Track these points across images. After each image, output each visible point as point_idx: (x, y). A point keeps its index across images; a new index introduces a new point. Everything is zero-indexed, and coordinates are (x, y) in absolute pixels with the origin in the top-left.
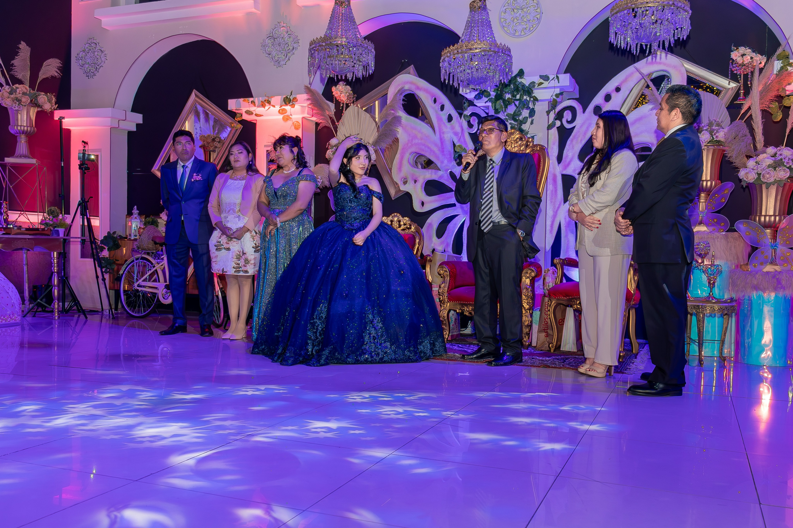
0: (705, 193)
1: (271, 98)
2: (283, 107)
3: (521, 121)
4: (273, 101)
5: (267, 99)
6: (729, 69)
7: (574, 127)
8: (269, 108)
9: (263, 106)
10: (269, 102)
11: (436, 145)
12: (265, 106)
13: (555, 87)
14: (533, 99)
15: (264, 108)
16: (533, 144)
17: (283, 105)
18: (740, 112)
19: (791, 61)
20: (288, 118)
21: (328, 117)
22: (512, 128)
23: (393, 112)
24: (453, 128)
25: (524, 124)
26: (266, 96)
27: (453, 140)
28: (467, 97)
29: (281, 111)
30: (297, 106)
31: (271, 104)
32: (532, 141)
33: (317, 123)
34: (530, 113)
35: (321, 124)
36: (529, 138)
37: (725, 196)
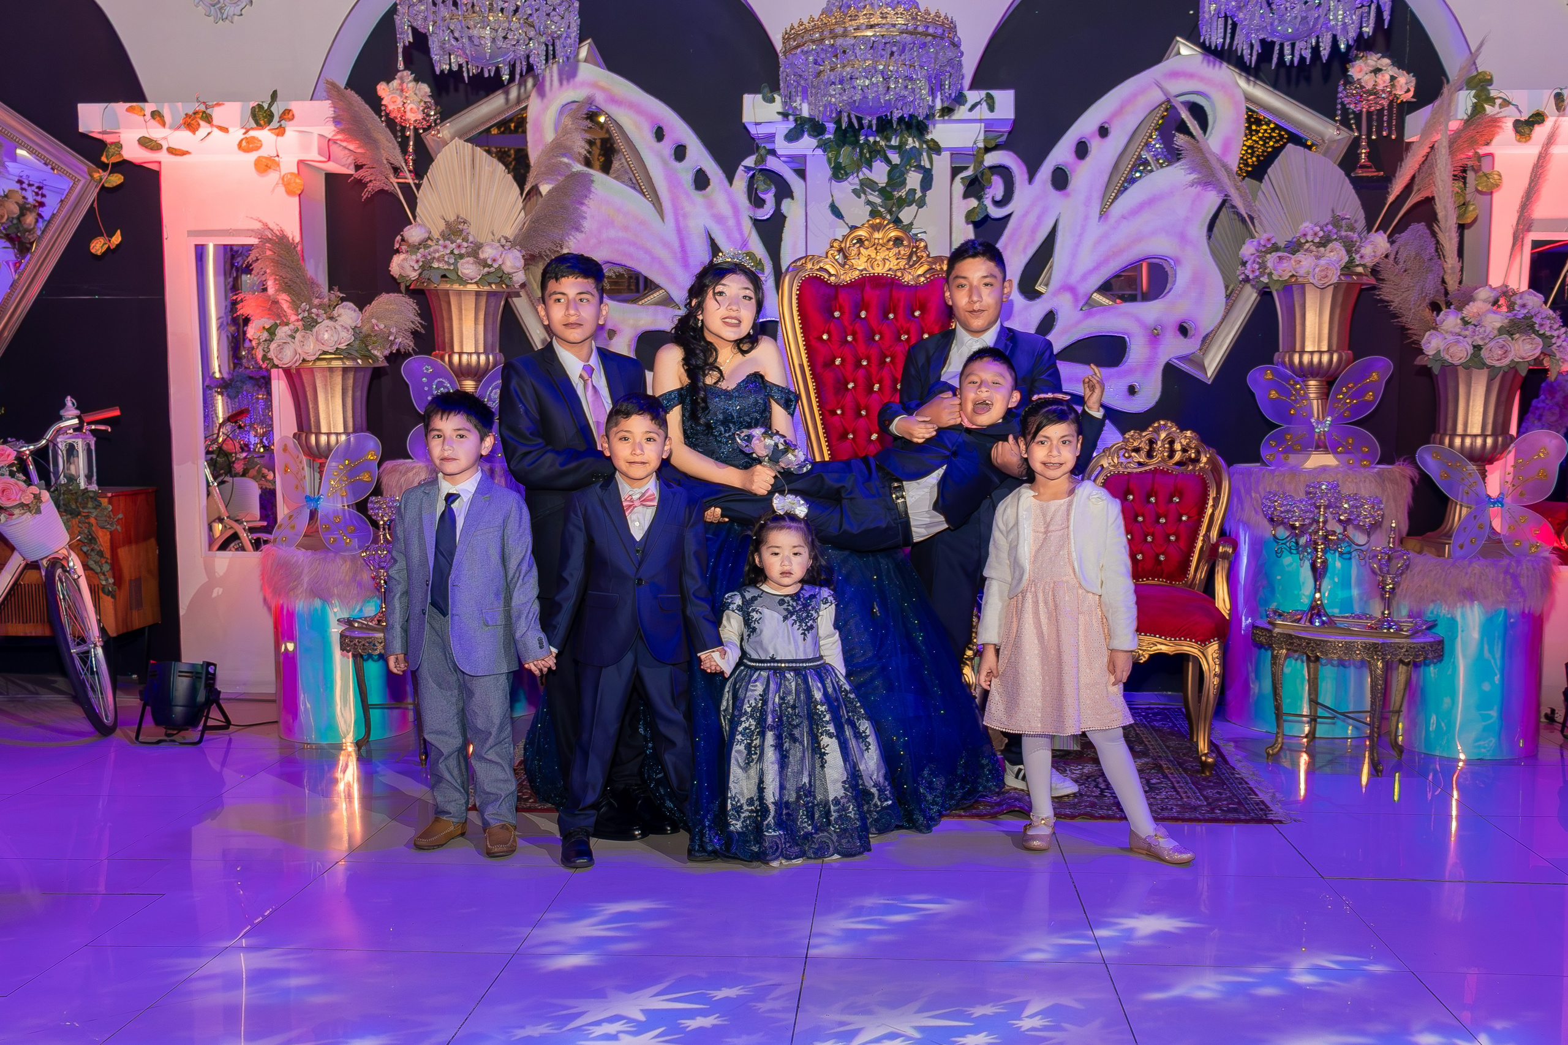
0: (1318, 378)
1: (213, 106)
2: (252, 133)
3: (900, 197)
4: (217, 114)
5: (202, 108)
6: (1337, 98)
7: (1010, 215)
8: (209, 134)
9: (193, 128)
10: (208, 119)
11: (666, 244)
12: (196, 129)
13: (980, 121)
14: (929, 148)
15: (195, 133)
16: (928, 256)
17: (252, 129)
18: (1386, 199)
19: (1493, 93)
20: (270, 163)
21: (388, 166)
22: (874, 213)
23: (565, 160)
24: (710, 205)
25: (909, 205)
26: (198, 100)
27: (713, 236)
28: (753, 130)
29: (244, 143)
30: (291, 131)
31: (215, 122)
32: (926, 247)
33: (360, 180)
34: (922, 181)
35: (370, 184)
36: (920, 240)
37: (1372, 386)
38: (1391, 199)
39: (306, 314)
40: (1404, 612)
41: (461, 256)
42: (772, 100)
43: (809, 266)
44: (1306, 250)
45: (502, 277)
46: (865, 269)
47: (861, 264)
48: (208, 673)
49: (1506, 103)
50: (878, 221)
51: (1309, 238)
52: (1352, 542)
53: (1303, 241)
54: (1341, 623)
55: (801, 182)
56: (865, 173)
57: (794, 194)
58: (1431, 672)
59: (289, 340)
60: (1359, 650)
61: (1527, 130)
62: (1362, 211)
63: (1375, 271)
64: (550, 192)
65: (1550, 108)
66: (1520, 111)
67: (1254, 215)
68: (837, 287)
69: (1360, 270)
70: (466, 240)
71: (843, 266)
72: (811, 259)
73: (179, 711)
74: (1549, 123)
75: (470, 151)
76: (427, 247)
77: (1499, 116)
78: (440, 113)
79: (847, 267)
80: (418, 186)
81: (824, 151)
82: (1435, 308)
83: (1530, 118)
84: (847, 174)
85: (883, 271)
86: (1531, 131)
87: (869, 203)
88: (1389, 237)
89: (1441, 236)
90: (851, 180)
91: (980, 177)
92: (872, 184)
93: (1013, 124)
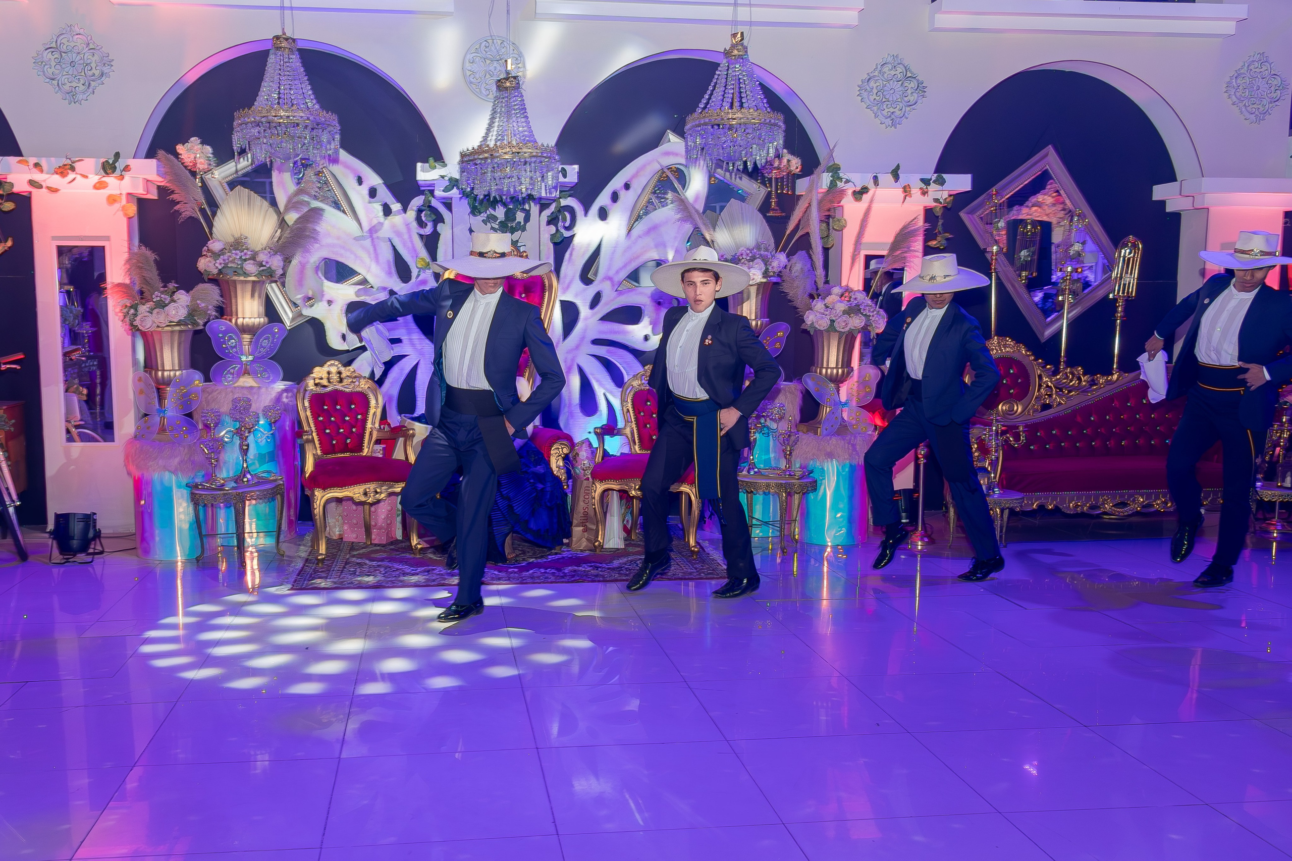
1: (77, 161)
2: (104, 179)
3: (512, 226)
4: (76, 165)
5: (69, 162)
7: (575, 235)
8: (74, 179)
9: (63, 175)
10: (73, 169)
11: (364, 248)
12: (66, 175)
15: (64, 177)
17: (104, 176)
18: (785, 231)
19: (841, 175)
20: (116, 198)
21: (194, 202)
23: (306, 199)
24: (393, 225)
25: (517, 231)
26: (66, 158)
27: (395, 244)
28: (422, 183)
29: (97, 184)
30: (127, 176)
31: (77, 171)
33: (178, 211)
34: (525, 217)
35: (184, 213)
36: (525, 252)
37: (779, 339)
38: (788, 232)
39: (158, 298)
40: (798, 465)
41: (245, 260)
42: (435, 168)
44: (743, 263)
45: (271, 273)
48: (93, 519)
49: (847, 181)
51: (744, 257)
52: (769, 428)
53: (741, 258)
54: (763, 472)
55: (449, 213)
56: (490, 211)
57: (445, 221)
58: (811, 496)
59: (148, 314)
60: (773, 486)
61: (858, 196)
62: (772, 239)
63: (779, 275)
64: (296, 220)
65: (871, 184)
66: (855, 186)
67: (714, 240)
69: (772, 274)
70: (247, 249)
73: (75, 543)
74: (870, 193)
75: (247, 194)
76: (223, 254)
77: (844, 188)
80: (214, 214)
82: (812, 297)
83: (861, 190)
84: (480, 213)
86: (863, 196)
88: (788, 256)
89: (813, 257)
90: (482, 215)
91: (558, 215)
92: (495, 218)
93: (576, 184)
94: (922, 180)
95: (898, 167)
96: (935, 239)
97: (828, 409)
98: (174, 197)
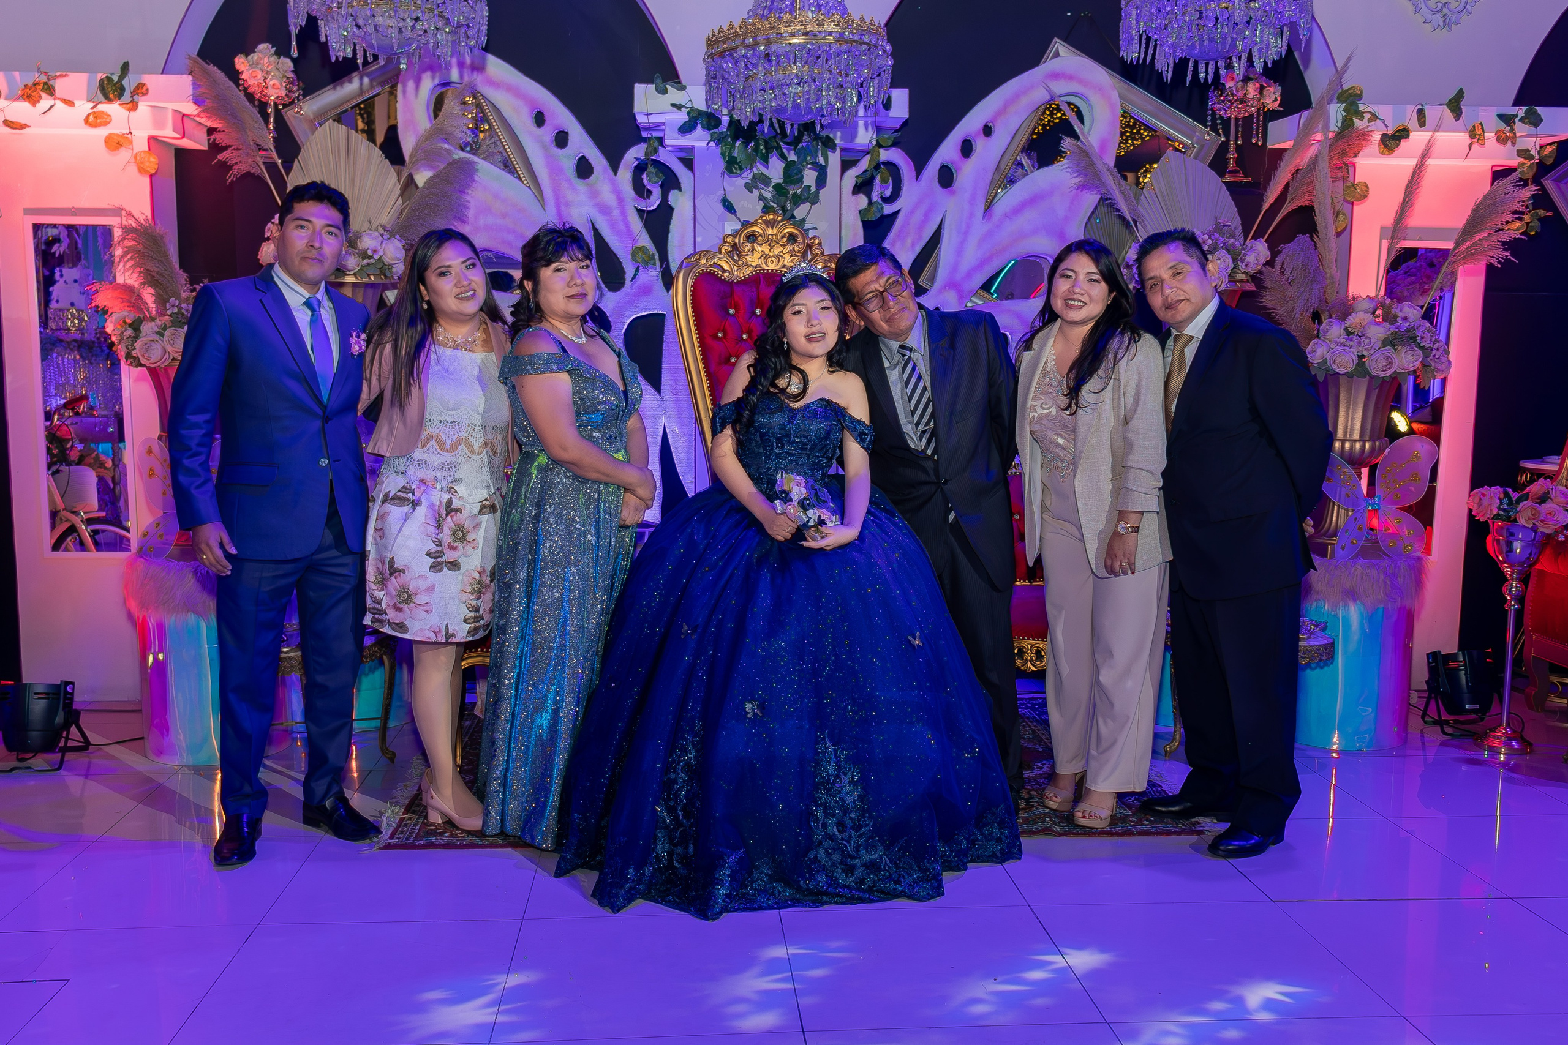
1: (56, 77)
2: (102, 107)
3: (795, 193)
4: (59, 85)
5: (44, 78)
6: (1211, 107)
7: (897, 213)
8: (51, 107)
9: (33, 100)
10: (50, 91)
12: (38, 102)
14: (824, 144)
15: (34, 105)
16: (823, 254)
17: (101, 102)
18: (1261, 206)
19: (1362, 107)
20: (120, 139)
21: (254, 147)
22: (767, 209)
23: (446, 146)
24: (594, 194)
25: (803, 203)
26: (39, 71)
27: (598, 226)
28: (641, 120)
29: (91, 118)
30: (143, 107)
31: (57, 94)
32: (820, 244)
33: (225, 163)
34: (817, 178)
35: (236, 168)
36: (814, 237)
38: (1266, 206)
39: (176, 310)
42: (664, 92)
43: (703, 261)
45: (383, 269)
46: (758, 266)
47: (755, 260)
48: (66, 692)
49: (1374, 117)
50: (771, 217)
55: (689, 173)
56: (759, 168)
57: (682, 186)
59: (157, 337)
61: (1393, 143)
62: (1238, 217)
63: (1256, 278)
64: (431, 179)
65: (1412, 122)
66: (1385, 125)
67: (1139, 220)
68: (730, 284)
69: (1243, 277)
71: (736, 262)
72: (705, 255)
73: (35, 736)
74: (1413, 138)
75: (345, 135)
77: (1369, 129)
78: (303, 90)
79: (740, 262)
80: (288, 169)
81: (717, 145)
82: (1318, 317)
83: (1396, 132)
84: (740, 169)
85: (777, 268)
86: (1398, 145)
87: (762, 198)
88: (1269, 245)
89: (1321, 246)
90: (745, 175)
91: (875, 173)
92: (766, 180)
93: (906, 123)
94: (1501, 117)
95: (1460, 94)
96: (1520, 219)
97: (1342, 512)
98: (220, 138)
